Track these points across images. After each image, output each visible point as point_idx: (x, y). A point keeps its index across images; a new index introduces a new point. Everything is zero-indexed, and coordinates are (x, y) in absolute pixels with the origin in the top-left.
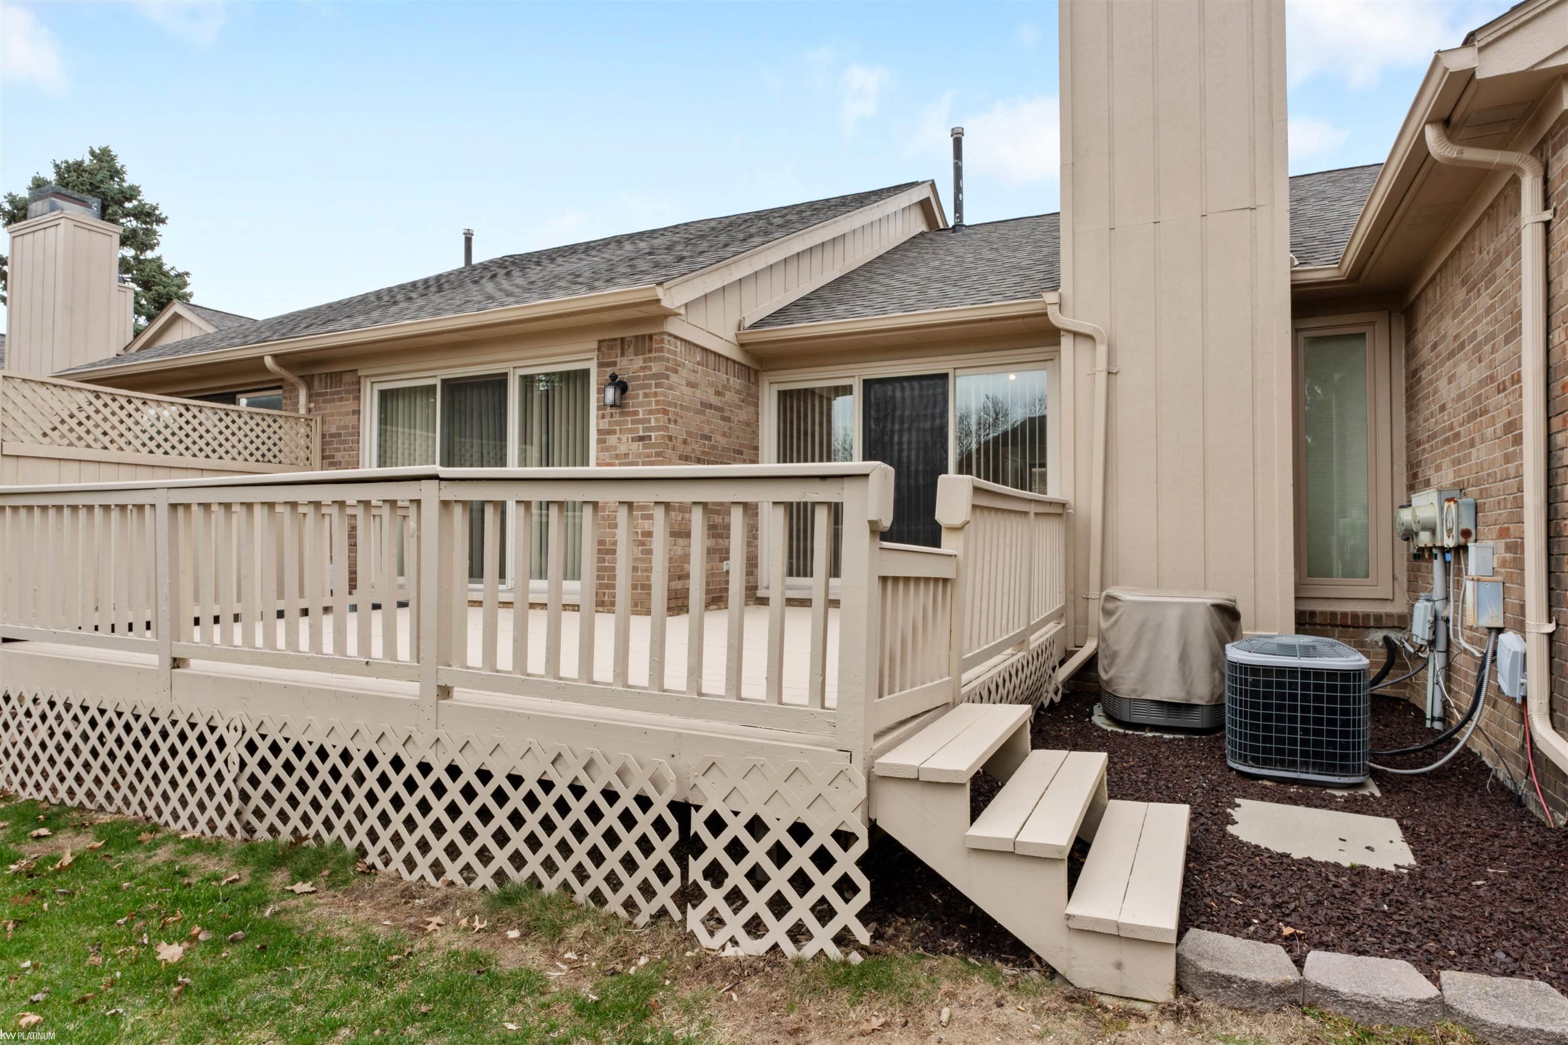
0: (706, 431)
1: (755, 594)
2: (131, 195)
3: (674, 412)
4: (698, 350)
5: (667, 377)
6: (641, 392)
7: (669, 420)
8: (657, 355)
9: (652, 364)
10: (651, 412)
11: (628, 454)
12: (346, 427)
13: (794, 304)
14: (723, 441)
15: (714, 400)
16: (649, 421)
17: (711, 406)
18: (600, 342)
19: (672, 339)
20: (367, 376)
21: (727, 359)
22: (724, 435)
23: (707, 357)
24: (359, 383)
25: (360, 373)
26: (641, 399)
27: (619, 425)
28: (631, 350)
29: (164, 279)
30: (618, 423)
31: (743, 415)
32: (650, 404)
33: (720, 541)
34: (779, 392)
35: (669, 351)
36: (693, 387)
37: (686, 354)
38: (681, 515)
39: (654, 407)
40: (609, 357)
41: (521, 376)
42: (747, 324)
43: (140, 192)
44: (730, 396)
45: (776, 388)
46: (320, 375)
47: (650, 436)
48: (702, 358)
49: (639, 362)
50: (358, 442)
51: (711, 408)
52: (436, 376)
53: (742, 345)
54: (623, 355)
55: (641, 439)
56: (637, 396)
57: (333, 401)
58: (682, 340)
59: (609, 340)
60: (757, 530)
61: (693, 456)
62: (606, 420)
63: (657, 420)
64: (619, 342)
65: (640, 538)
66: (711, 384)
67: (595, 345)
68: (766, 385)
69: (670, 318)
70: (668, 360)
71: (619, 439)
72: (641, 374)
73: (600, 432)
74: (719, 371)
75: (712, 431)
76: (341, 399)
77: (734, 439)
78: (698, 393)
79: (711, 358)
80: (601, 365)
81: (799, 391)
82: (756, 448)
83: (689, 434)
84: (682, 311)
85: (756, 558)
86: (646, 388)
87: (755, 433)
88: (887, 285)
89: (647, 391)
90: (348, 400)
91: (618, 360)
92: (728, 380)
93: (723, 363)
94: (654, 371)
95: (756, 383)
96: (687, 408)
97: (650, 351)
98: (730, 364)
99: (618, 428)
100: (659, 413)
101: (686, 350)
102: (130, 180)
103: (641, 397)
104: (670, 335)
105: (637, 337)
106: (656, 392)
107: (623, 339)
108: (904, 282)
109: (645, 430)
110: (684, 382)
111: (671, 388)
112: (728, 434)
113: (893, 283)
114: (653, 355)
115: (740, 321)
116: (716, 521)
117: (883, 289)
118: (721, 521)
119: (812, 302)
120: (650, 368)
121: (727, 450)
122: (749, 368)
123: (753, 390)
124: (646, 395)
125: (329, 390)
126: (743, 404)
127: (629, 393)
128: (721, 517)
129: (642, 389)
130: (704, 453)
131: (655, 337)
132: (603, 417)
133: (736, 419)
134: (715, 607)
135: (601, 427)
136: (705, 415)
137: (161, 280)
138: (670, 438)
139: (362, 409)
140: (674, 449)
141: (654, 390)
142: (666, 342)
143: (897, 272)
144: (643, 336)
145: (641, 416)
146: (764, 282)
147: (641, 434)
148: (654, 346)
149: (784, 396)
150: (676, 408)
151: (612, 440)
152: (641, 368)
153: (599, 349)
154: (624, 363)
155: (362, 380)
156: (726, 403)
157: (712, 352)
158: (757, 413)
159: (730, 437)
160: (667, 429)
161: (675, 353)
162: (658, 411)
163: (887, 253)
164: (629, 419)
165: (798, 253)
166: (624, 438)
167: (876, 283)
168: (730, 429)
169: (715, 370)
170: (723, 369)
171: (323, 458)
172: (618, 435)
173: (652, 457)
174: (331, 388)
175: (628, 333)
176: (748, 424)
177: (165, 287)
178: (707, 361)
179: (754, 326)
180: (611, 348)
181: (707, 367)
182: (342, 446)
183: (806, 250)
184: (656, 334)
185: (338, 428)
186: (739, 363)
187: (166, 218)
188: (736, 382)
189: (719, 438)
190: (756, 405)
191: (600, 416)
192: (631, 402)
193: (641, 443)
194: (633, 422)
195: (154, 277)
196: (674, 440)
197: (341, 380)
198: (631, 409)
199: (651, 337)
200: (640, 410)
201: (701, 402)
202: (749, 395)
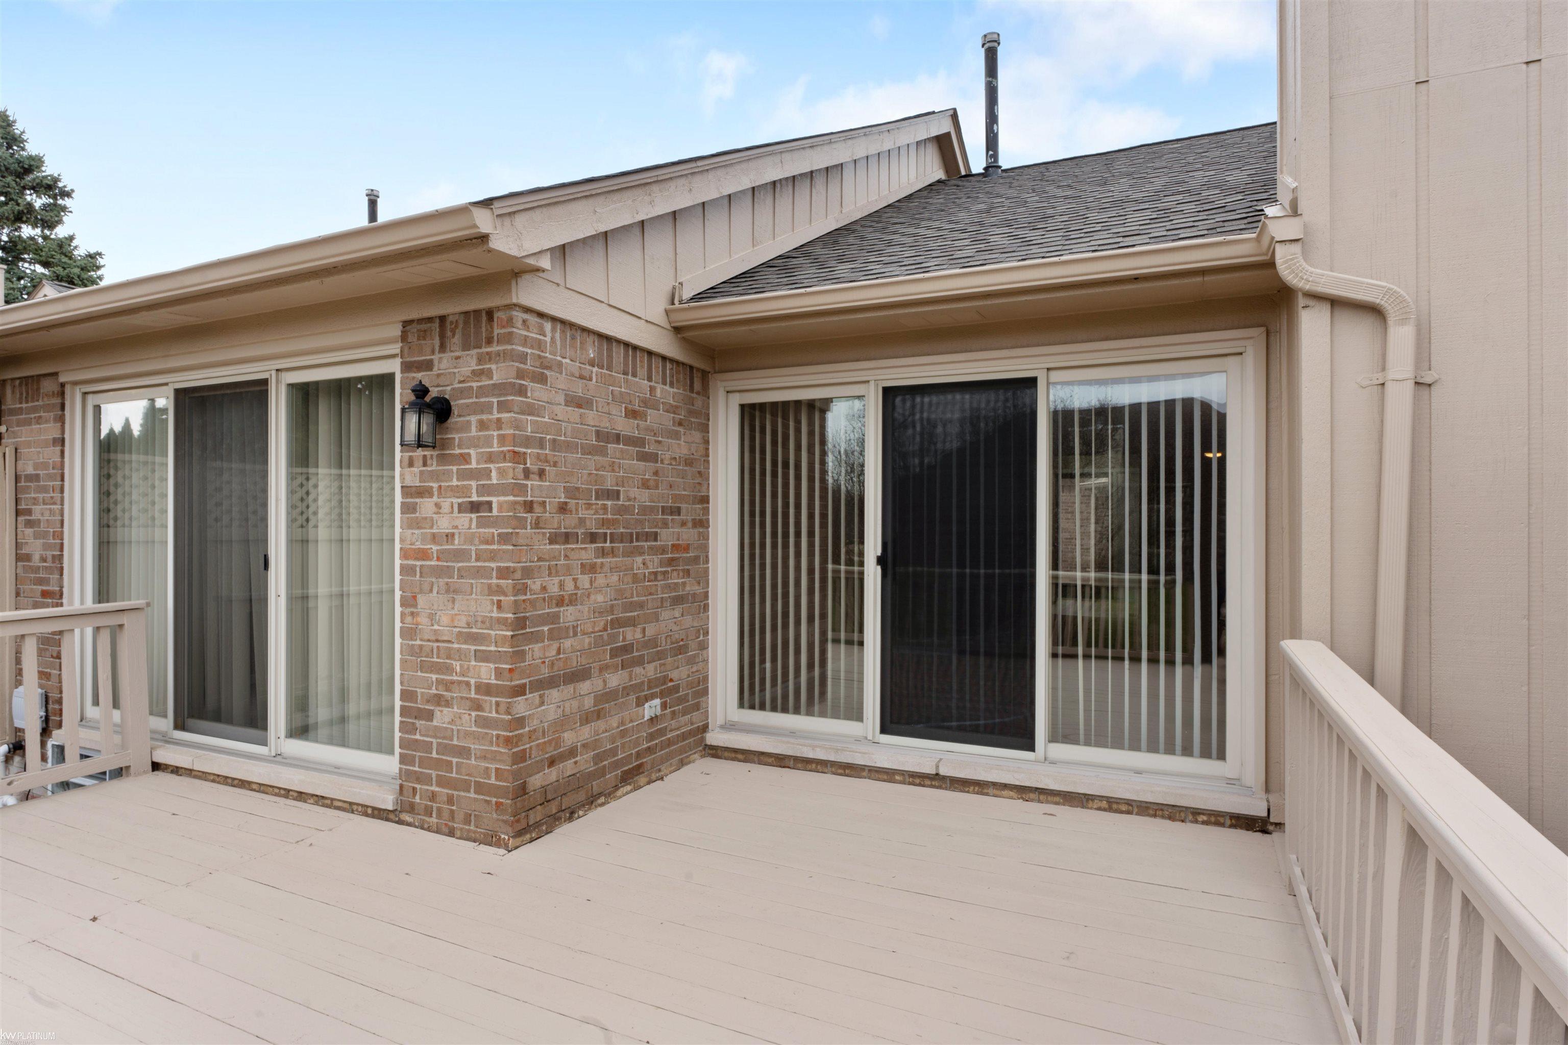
0: (609, 484)
1: (703, 739)
2: (30, 166)
3: (538, 456)
4: (590, 339)
5: (522, 391)
6: (473, 419)
7: (527, 473)
8: (500, 348)
9: (493, 367)
10: (490, 458)
11: (453, 535)
12: (45, 465)
13: (768, 265)
14: (643, 497)
15: (624, 426)
16: (487, 473)
17: (617, 438)
18: (406, 323)
19: (532, 319)
20: (75, 383)
21: (650, 353)
22: (645, 485)
23: (610, 350)
24: (62, 394)
25: (62, 379)
26: (474, 432)
27: (438, 480)
28: (457, 339)
29: (65, 259)
30: (435, 476)
31: (680, 447)
32: (488, 441)
33: (638, 670)
34: (742, 407)
35: (525, 341)
36: (580, 406)
37: (563, 346)
38: (555, 645)
39: (496, 448)
40: (421, 353)
41: (291, 386)
42: (687, 294)
43: (43, 162)
44: (654, 417)
45: (736, 401)
46: (13, 380)
47: (490, 504)
48: (600, 353)
49: (469, 362)
50: (62, 491)
51: (618, 442)
52: (166, 384)
53: (677, 330)
54: (443, 348)
55: (475, 507)
56: (467, 427)
57: (28, 422)
58: (554, 319)
59: (420, 321)
60: (706, 633)
61: (580, 531)
62: (415, 470)
63: (502, 473)
64: (437, 324)
65: (473, 695)
66: (617, 399)
67: (397, 331)
68: (721, 394)
69: (527, 277)
70: (523, 358)
71: (438, 505)
72: (475, 385)
73: (407, 491)
74: (634, 375)
75: (621, 482)
76: (39, 420)
77: (662, 490)
78: (591, 416)
79: (619, 354)
80: (407, 367)
81: (774, 405)
82: (705, 500)
83: (572, 492)
84: (545, 263)
85: (706, 679)
86: (482, 412)
87: (703, 476)
88: (915, 235)
89: (484, 417)
90: (47, 422)
91: (436, 357)
92: (652, 389)
93: (642, 363)
94: (497, 378)
95: (705, 392)
96: (569, 447)
97: (489, 341)
98: (656, 363)
99: (435, 485)
100: (505, 460)
101: (563, 340)
102: (32, 148)
103: (474, 428)
104: (528, 310)
105: (466, 313)
106: (499, 420)
107: (443, 319)
108: (939, 229)
109: (482, 490)
110: (561, 398)
111: (531, 410)
112: (652, 483)
113: (922, 231)
114: (495, 348)
115: (674, 288)
116: (629, 637)
117: (910, 240)
118: (638, 635)
119: (795, 261)
120: (489, 374)
121: (652, 509)
122: (691, 367)
123: (699, 403)
124: (482, 425)
125: (24, 405)
126: (681, 429)
127: (453, 420)
128: (639, 630)
129: (475, 413)
130: (604, 523)
131: (496, 315)
132: (411, 464)
133: (667, 456)
134: (629, 788)
135: (408, 483)
136: (606, 455)
137: (60, 260)
138: (529, 506)
139: (67, 436)
140: (537, 525)
141: (496, 415)
142: (519, 324)
143: (923, 219)
144: (477, 312)
145: (474, 465)
146: (717, 222)
147: (475, 498)
148: (497, 331)
149: (749, 413)
150: (542, 447)
151: (426, 506)
152: (473, 372)
153: (404, 338)
154: (445, 364)
155: (68, 389)
156: (648, 429)
157: (619, 341)
158: (707, 442)
159: (657, 487)
160: (522, 489)
161: (539, 345)
162: (503, 457)
163: (898, 201)
164: (455, 468)
165: (774, 183)
166: (446, 505)
167: (894, 233)
168: (656, 473)
169: (625, 373)
170: (642, 371)
171: (18, 513)
172: (435, 499)
173: (493, 543)
174: (27, 402)
175: (451, 308)
176: (689, 462)
177: (64, 268)
178: (610, 357)
179: (699, 297)
180: (423, 335)
181: (609, 368)
182: (41, 496)
183: (787, 179)
184: (498, 309)
185: (36, 466)
186: (672, 361)
187: (73, 191)
188: (666, 393)
189: (635, 492)
190: (705, 428)
191: (406, 461)
192: (456, 436)
193: (474, 516)
194: (462, 475)
195: (52, 257)
196: (537, 508)
197: (38, 389)
198: (457, 451)
199: (490, 314)
200: (472, 452)
201: (598, 432)
202: (691, 413)
